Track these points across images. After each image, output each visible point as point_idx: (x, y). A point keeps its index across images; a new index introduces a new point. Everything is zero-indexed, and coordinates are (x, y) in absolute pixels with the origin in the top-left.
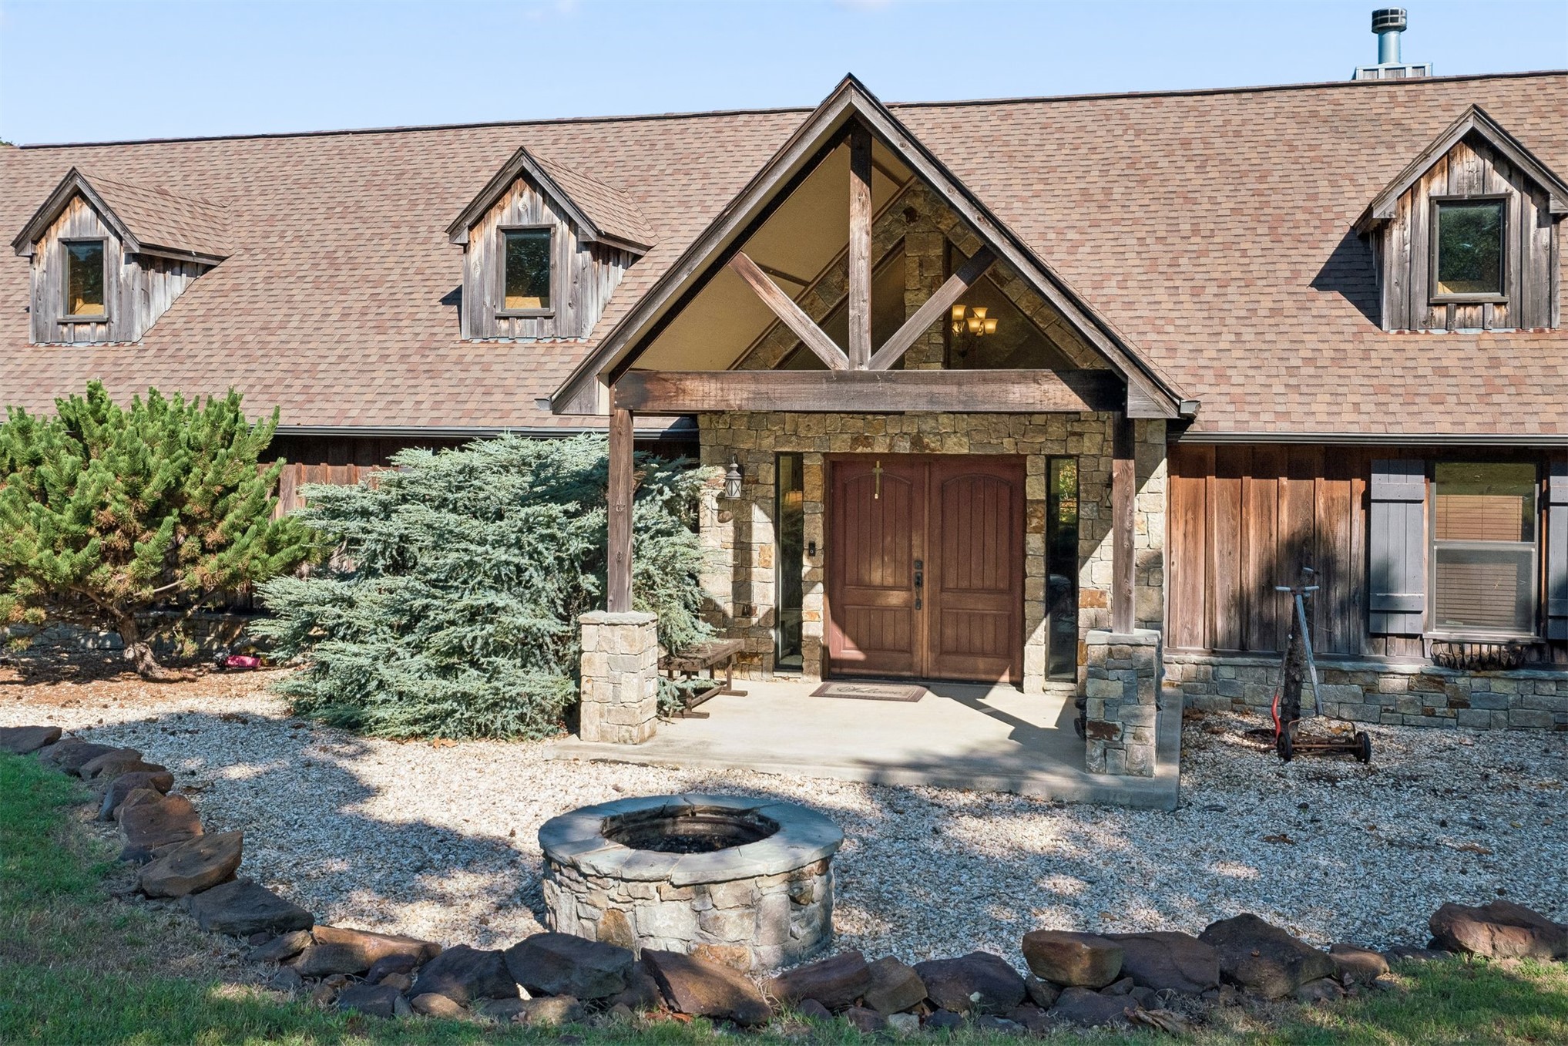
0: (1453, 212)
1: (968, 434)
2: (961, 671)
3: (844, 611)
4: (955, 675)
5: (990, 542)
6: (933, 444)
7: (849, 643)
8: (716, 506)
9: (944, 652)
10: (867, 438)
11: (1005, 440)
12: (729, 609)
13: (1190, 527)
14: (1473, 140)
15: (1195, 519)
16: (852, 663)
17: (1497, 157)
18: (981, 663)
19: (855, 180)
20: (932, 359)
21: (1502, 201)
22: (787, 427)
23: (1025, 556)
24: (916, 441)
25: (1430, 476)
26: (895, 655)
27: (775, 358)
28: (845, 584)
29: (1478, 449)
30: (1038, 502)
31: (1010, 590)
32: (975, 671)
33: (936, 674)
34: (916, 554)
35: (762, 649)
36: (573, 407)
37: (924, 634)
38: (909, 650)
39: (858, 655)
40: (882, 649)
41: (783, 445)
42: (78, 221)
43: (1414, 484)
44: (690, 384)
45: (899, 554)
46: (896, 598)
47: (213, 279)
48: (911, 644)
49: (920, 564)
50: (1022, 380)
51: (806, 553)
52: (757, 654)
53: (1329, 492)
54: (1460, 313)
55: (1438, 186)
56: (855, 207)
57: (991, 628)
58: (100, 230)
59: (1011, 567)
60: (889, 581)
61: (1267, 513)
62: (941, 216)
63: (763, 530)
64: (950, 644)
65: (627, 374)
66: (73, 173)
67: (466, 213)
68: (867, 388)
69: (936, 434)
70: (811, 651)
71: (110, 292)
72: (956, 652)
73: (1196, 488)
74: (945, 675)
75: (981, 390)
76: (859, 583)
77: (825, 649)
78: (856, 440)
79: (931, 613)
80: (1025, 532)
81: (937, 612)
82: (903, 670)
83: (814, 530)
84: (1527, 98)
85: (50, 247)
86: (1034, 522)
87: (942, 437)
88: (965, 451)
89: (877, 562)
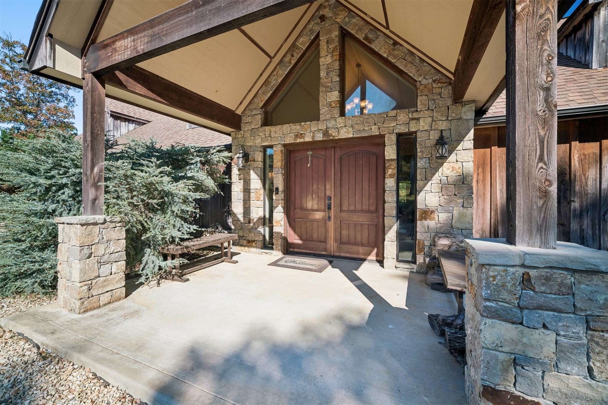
1: (352, 126)
2: (351, 253)
3: (295, 221)
4: (348, 255)
5: (366, 186)
6: (333, 133)
7: (297, 237)
8: (238, 173)
9: (341, 243)
10: (301, 134)
11: (373, 127)
12: (242, 219)
13: (481, 177)
15: (484, 172)
16: (299, 246)
18: (361, 249)
20: (333, 89)
22: (266, 133)
23: (384, 191)
24: (326, 133)
26: (318, 244)
27: (262, 101)
28: (295, 209)
30: (392, 160)
31: (377, 211)
32: (358, 253)
33: (338, 254)
34: (328, 193)
35: (257, 239)
37: (331, 234)
38: (325, 241)
40: (312, 240)
41: (265, 142)
45: (320, 194)
46: (319, 215)
47: (147, 127)
48: (326, 238)
49: (330, 198)
51: (274, 193)
52: (254, 241)
57: (366, 231)
59: (377, 199)
60: (315, 207)
62: (338, 14)
63: (256, 183)
64: (345, 239)
65: (90, 48)
69: (335, 128)
70: (277, 240)
72: (348, 243)
73: (484, 155)
74: (343, 254)
76: (302, 208)
77: (285, 239)
78: (296, 136)
79: (335, 223)
80: (384, 178)
81: (339, 223)
82: (322, 251)
83: (279, 182)
86: (390, 172)
87: (338, 130)
88: (351, 136)
89: (310, 197)
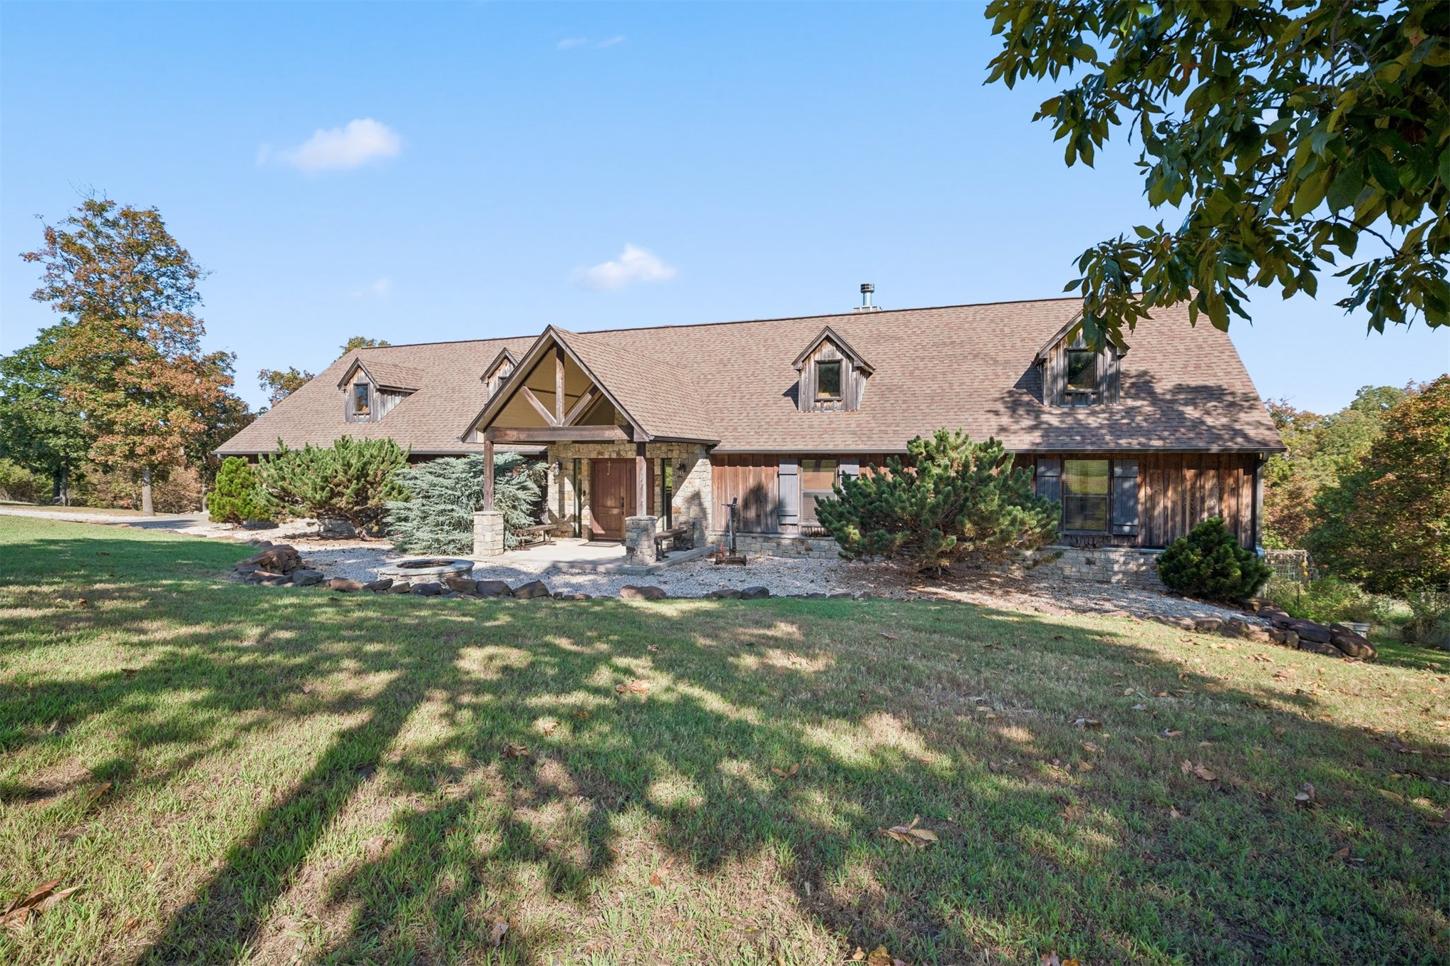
0: (823, 366)
3: (597, 516)
6: (623, 454)
7: (599, 527)
10: (602, 452)
12: (557, 515)
14: (828, 339)
15: (721, 482)
16: (601, 535)
17: (837, 346)
19: (558, 360)
21: (839, 362)
22: (576, 449)
24: (618, 453)
25: (800, 465)
26: (615, 532)
28: (599, 507)
29: (828, 455)
30: (658, 475)
35: (569, 531)
36: (468, 440)
38: (620, 530)
39: (603, 532)
41: (575, 456)
42: (360, 377)
43: (794, 468)
44: (508, 432)
45: (616, 495)
46: (615, 511)
47: (411, 398)
49: (623, 499)
50: (608, 429)
51: (582, 495)
52: (567, 532)
53: (765, 472)
54: (825, 404)
55: (817, 357)
56: (558, 370)
58: (366, 380)
60: (613, 505)
61: (745, 479)
63: (568, 487)
65: (489, 429)
66: (357, 360)
67: (487, 372)
68: (561, 432)
70: (585, 531)
71: (370, 404)
73: (720, 470)
75: (596, 432)
76: (604, 506)
77: (591, 530)
78: (599, 453)
82: (618, 537)
83: (586, 486)
84: (897, 320)
85: (351, 387)
89: (609, 498)
